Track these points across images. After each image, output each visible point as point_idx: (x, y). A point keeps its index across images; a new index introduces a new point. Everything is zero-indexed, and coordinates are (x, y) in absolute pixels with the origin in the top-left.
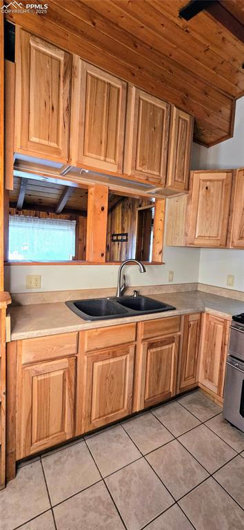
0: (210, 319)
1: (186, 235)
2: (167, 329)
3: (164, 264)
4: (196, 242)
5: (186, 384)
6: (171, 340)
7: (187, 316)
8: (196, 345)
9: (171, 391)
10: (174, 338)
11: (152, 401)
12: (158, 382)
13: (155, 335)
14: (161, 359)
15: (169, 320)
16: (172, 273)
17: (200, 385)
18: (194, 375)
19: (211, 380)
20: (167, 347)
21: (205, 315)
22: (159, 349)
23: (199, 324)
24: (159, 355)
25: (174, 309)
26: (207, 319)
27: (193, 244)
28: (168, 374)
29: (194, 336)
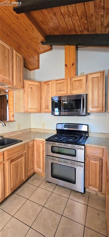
0: (37, 142)
1: (24, 107)
2: (19, 151)
3: (15, 121)
4: (29, 111)
5: (30, 173)
6: (22, 156)
7: (28, 143)
8: (33, 155)
9: (24, 179)
10: (23, 154)
11: (15, 187)
12: (17, 177)
13: (13, 155)
14: (17, 166)
15: (19, 147)
16: (19, 125)
17: (36, 171)
18: (33, 169)
19: (40, 168)
20: (20, 159)
21: (35, 141)
22: (16, 161)
23: (33, 146)
24: (16, 164)
25: (22, 141)
26: (36, 142)
27: (28, 111)
28: (21, 171)
29: (32, 151)
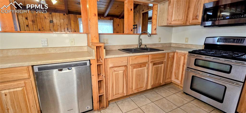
0: (178, 55)
1: (168, 20)
2: (160, 58)
3: (157, 34)
4: (172, 23)
5: (168, 81)
6: (162, 63)
7: (168, 54)
8: (172, 66)
9: (161, 82)
10: (163, 62)
11: (154, 86)
12: (157, 78)
13: (156, 60)
14: (158, 70)
15: (161, 55)
16: (160, 38)
17: (173, 82)
18: (170, 78)
19: (178, 79)
20: (160, 65)
21: (176, 54)
22: (157, 66)
23: (173, 57)
24: (157, 68)
25: (163, 50)
27: (171, 24)
28: (160, 75)
29: (171, 62)
